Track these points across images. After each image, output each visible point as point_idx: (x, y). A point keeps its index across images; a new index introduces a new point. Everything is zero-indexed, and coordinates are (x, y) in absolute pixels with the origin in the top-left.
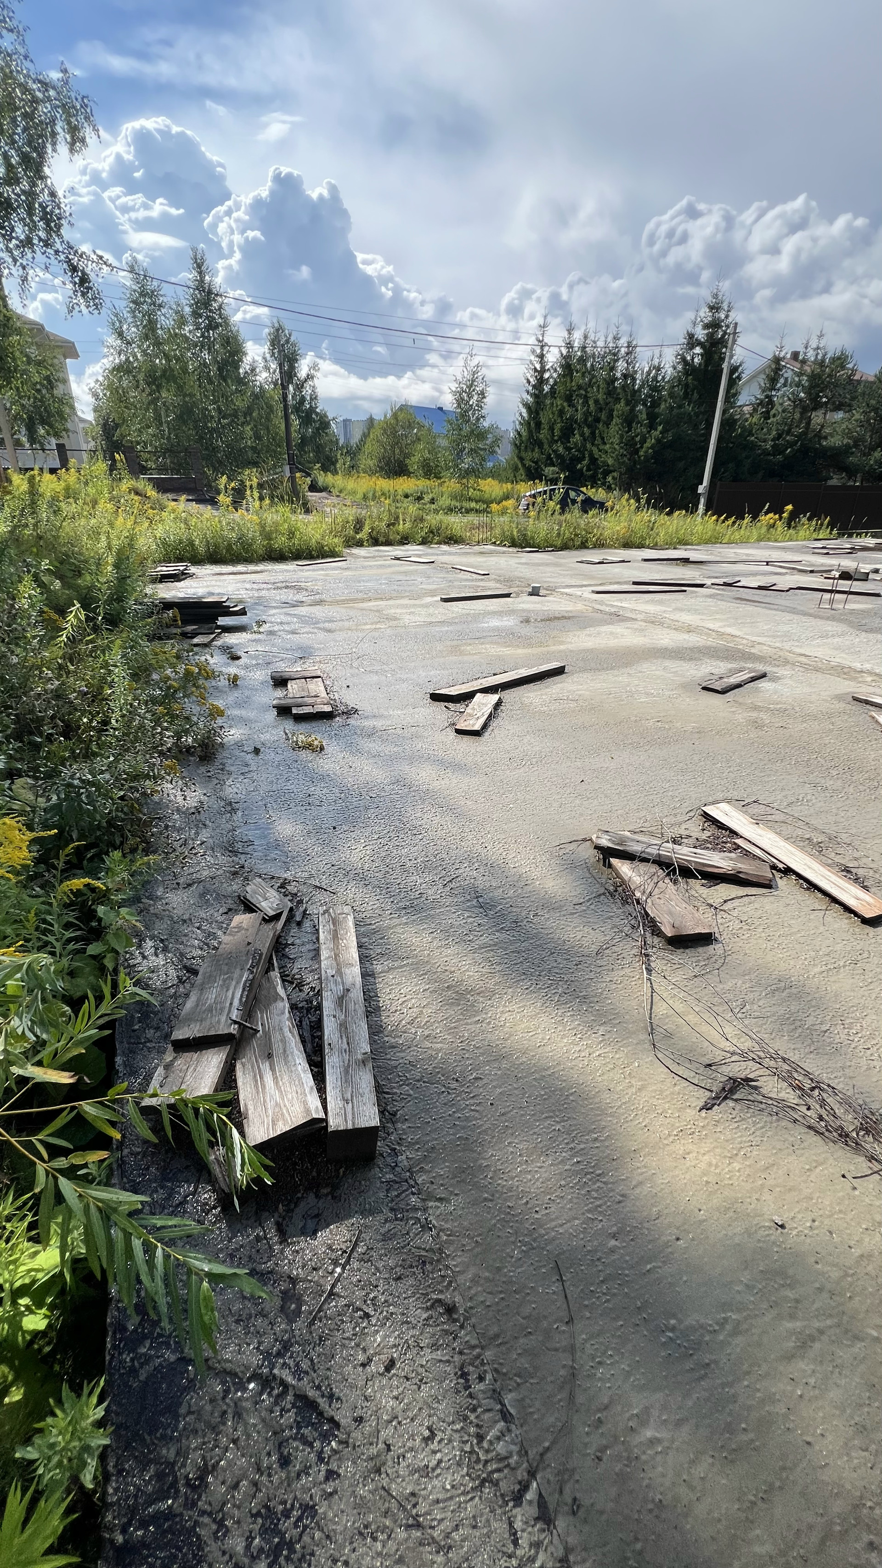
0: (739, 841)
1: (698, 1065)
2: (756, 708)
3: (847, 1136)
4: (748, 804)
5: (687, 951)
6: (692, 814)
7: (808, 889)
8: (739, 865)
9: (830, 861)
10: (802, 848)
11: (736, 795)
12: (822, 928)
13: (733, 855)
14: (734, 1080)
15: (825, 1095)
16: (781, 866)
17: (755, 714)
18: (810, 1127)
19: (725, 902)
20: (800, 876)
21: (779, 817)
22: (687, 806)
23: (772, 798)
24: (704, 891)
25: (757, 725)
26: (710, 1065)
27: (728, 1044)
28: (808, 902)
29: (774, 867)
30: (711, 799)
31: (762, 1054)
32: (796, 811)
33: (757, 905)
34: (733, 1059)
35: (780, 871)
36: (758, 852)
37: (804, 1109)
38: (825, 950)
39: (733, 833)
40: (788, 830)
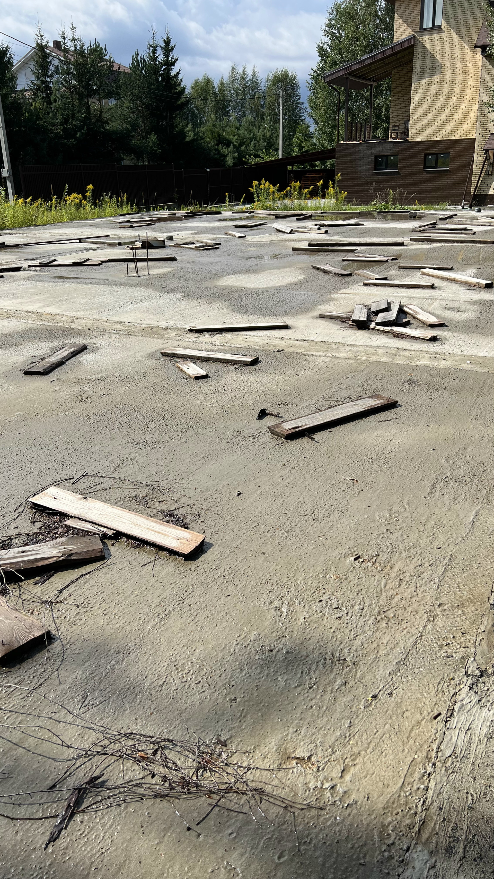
0: (70, 522)
1: (40, 794)
2: (79, 382)
3: (188, 783)
4: (78, 480)
5: (25, 665)
6: (21, 509)
7: (138, 546)
8: (70, 547)
9: (155, 511)
10: (129, 509)
11: (64, 474)
12: (153, 580)
13: (63, 539)
14: (79, 789)
15: (166, 752)
16: (110, 533)
17: (78, 389)
18: (155, 796)
19: (61, 592)
20: (130, 537)
21: (107, 483)
22: (14, 503)
23: (100, 467)
24: (38, 590)
25: (82, 398)
26: (54, 786)
27: (72, 750)
28: (139, 559)
29: (104, 537)
30: (40, 487)
31: (106, 742)
32: (122, 473)
33: (92, 582)
34: (78, 764)
35: (110, 538)
36: (88, 527)
37: (149, 780)
38: (157, 601)
39: (64, 516)
40: (115, 494)
